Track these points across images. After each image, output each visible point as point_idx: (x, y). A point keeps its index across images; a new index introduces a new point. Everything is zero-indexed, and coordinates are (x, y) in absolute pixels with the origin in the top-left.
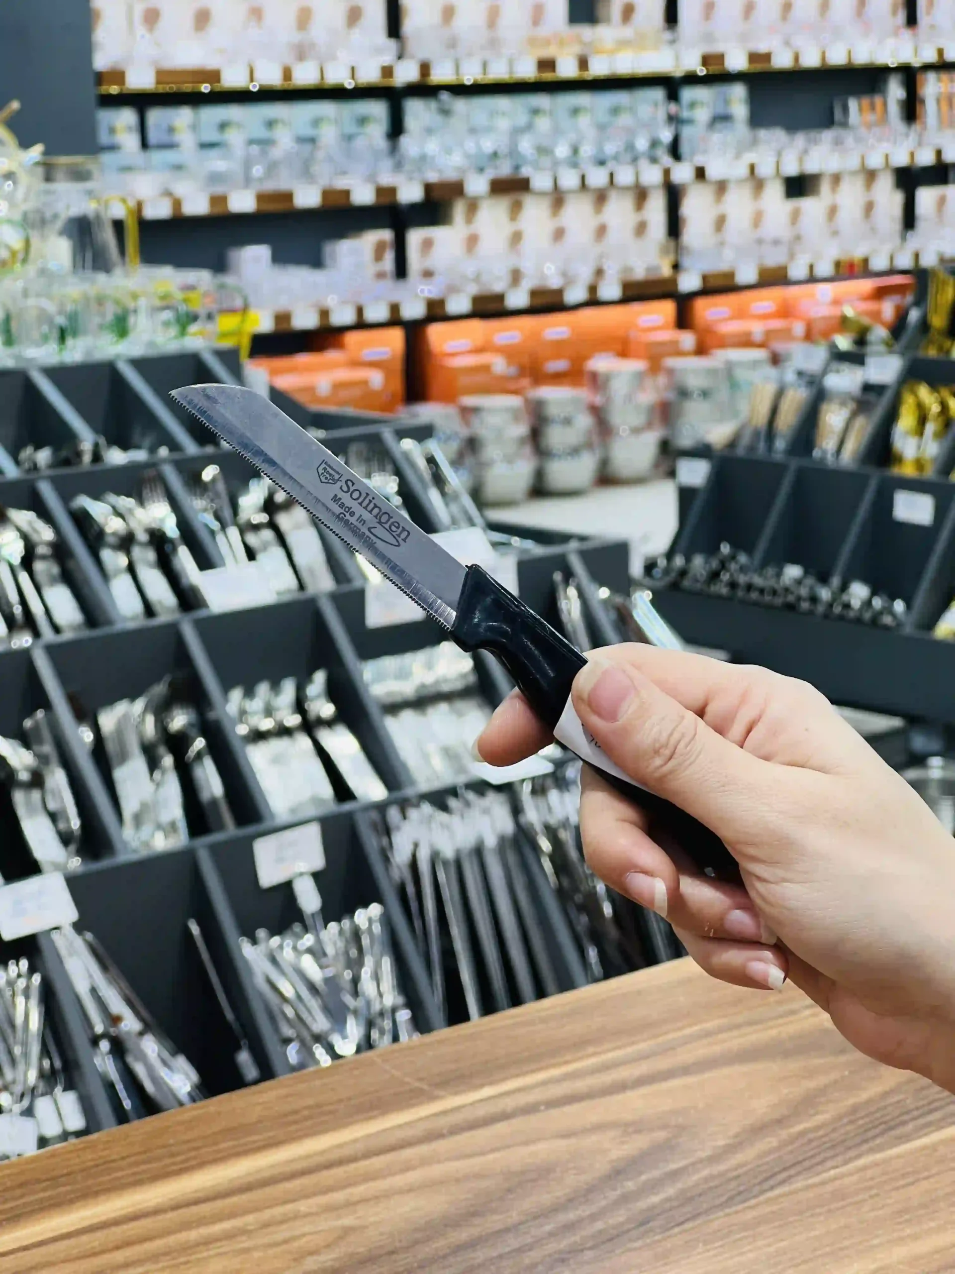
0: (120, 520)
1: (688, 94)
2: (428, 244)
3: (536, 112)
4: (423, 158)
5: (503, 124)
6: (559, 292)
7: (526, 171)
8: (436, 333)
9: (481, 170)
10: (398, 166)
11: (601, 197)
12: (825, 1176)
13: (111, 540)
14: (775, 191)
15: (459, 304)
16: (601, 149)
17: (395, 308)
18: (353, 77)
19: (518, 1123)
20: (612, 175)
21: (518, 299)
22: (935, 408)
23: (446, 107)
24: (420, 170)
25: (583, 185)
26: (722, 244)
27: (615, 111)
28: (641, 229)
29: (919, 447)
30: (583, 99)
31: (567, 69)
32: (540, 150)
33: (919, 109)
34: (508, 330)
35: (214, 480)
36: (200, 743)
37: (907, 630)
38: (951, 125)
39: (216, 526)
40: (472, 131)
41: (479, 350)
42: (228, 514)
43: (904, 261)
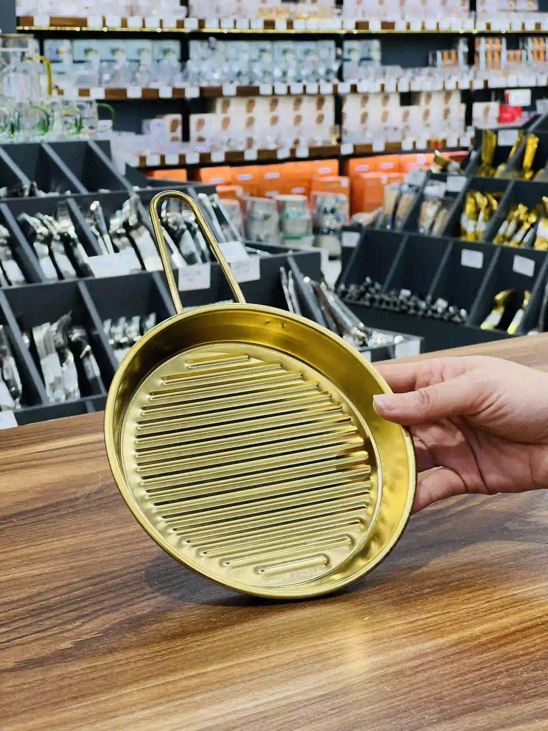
0: (45, 228)
1: (348, 44)
2: (201, 123)
3: (263, 51)
4: (199, 74)
5: (245, 57)
6: (275, 152)
7: (256, 84)
8: (204, 172)
9: (232, 82)
10: (186, 78)
11: (298, 101)
13: (39, 237)
14: (395, 100)
15: (218, 157)
17: (182, 157)
18: (161, 27)
20: (305, 87)
21: (251, 155)
22: (485, 204)
23: (213, 45)
24: (198, 80)
25: (289, 93)
26: (365, 129)
27: (307, 52)
28: (320, 119)
29: (475, 226)
30: (289, 45)
31: (281, 28)
32: (265, 72)
33: (476, 58)
34: (245, 173)
35: (97, 209)
36: (88, 348)
37: (468, 324)
38: (493, 67)
39: (98, 234)
40: (227, 60)
41: (229, 184)
42: (104, 228)
43: (466, 142)
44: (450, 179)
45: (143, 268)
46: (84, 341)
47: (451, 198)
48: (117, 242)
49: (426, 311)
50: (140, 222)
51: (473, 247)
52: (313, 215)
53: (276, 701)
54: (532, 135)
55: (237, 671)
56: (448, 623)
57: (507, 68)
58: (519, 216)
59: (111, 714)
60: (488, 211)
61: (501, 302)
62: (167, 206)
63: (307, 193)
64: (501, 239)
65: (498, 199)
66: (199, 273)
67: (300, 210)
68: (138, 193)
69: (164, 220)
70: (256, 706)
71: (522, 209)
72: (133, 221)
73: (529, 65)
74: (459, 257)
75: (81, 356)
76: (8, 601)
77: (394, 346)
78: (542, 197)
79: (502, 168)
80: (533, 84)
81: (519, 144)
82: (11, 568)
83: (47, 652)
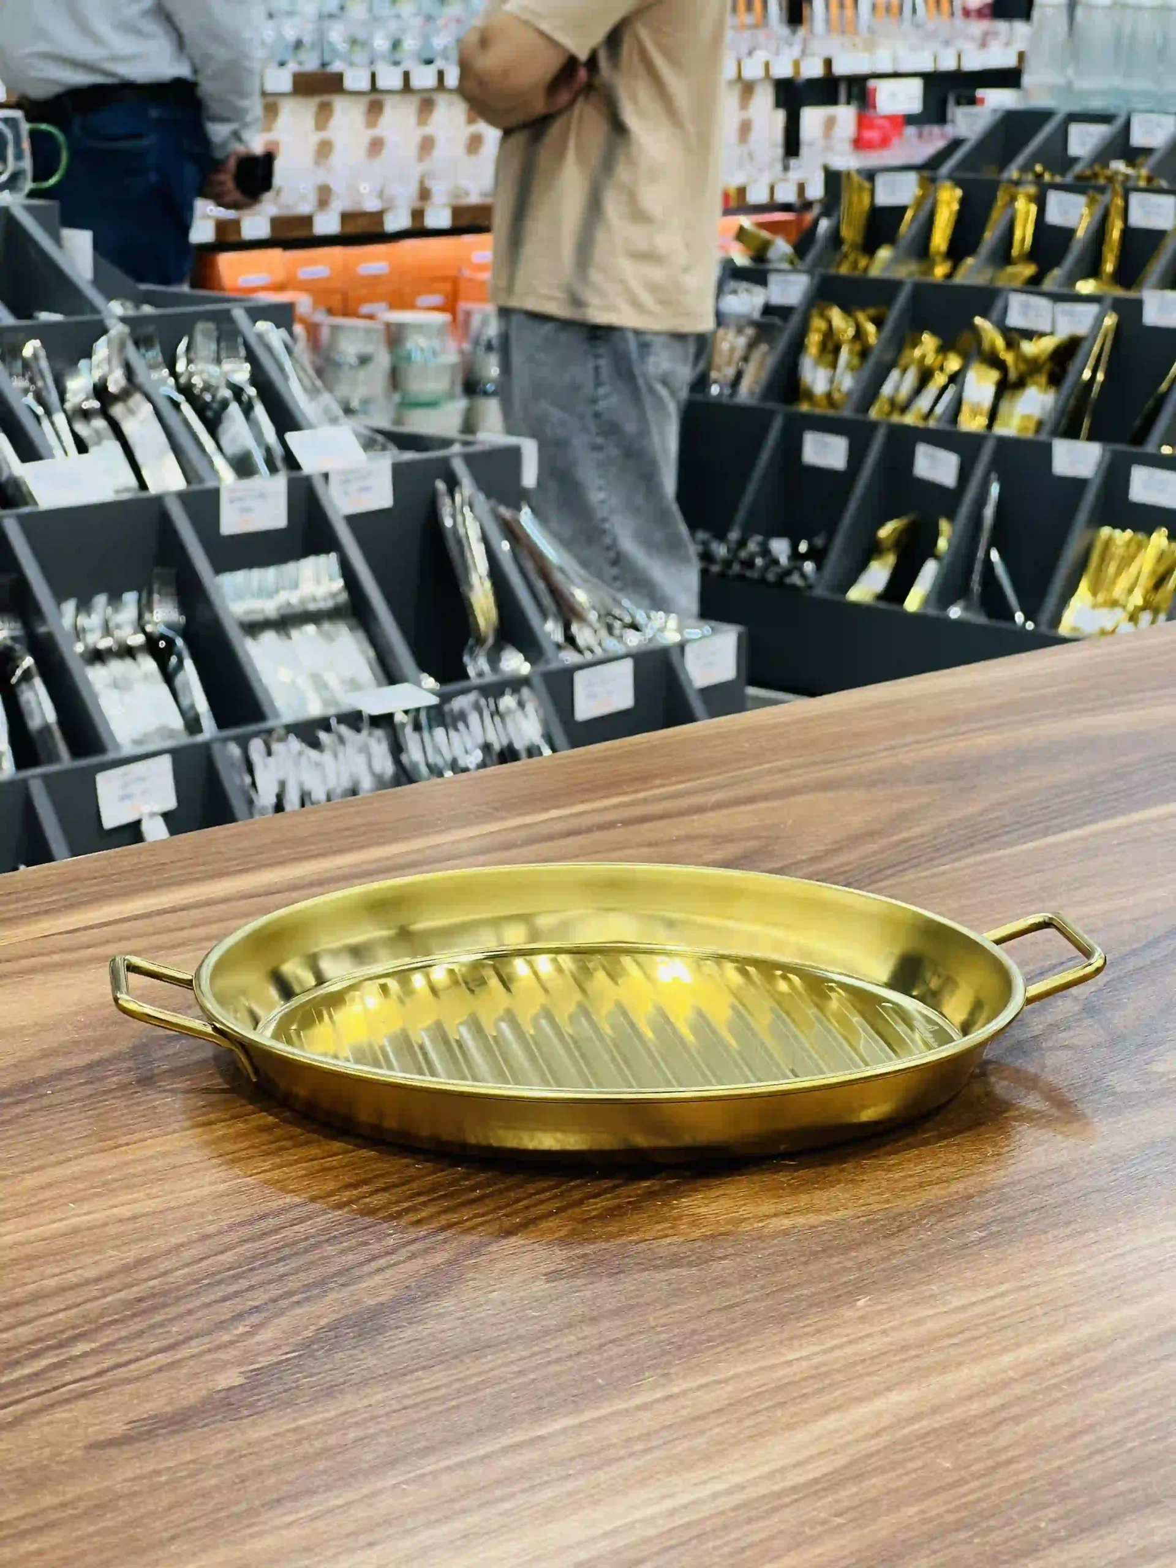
5: (309, 9)
6: (378, 217)
7: (337, 66)
8: (226, 261)
9: (282, 64)
11: (427, 105)
12: (935, 870)
15: (256, 228)
16: (426, 43)
19: (597, 836)
20: (440, 75)
21: (327, 224)
22: (851, 332)
25: (407, 87)
28: (475, 143)
29: (831, 381)
32: (354, 42)
33: (806, 11)
34: (314, 262)
35: (35, 356)
36: (28, 661)
37: (819, 592)
38: (843, 32)
39: (40, 410)
40: (271, 16)
41: (280, 287)
42: (53, 397)
43: (787, 194)
44: (772, 279)
45: (143, 486)
46: (18, 647)
47: (777, 320)
48: (81, 428)
49: (727, 563)
50: (132, 384)
51: (828, 425)
52: (461, 352)
53: (715, 1496)
54: (948, 184)
55: (612, 1431)
56: (1039, 1311)
57: (871, 30)
58: (923, 357)
59: (364, 1539)
60: (858, 347)
61: (888, 544)
62: (188, 349)
63: (450, 306)
64: (886, 408)
65: (878, 322)
66: (262, 496)
67: (436, 343)
68: (124, 320)
69: (183, 380)
70: (672, 1512)
71: (929, 343)
72: (116, 382)
73: (918, 26)
74: (796, 448)
75: (14, 680)
76: (75, 1280)
77: (682, 647)
78: (974, 316)
79: (884, 253)
80: (928, 66)
81: (919, 202)
82: (66, 1204)
83: (191, 1396)
